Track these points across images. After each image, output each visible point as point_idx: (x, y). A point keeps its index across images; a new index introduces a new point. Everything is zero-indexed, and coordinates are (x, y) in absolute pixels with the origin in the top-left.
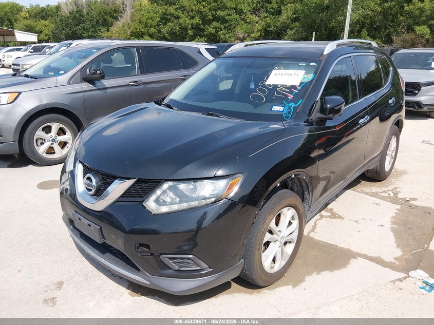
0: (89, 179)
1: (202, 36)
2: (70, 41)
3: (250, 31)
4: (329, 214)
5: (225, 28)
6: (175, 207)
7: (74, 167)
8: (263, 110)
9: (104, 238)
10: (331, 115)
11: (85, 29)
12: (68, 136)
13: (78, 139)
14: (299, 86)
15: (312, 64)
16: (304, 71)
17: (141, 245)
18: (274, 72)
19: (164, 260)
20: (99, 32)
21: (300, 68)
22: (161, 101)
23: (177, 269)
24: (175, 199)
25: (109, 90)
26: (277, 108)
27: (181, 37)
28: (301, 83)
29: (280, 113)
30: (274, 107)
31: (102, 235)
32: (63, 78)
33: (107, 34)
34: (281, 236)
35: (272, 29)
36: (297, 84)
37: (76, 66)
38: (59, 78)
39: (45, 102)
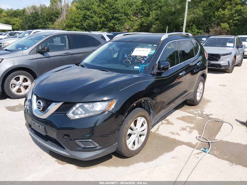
0: (39, 102)
1: (105, 28)
2: (31, 30)
3: (133, 25)
4: (166, 122)
5: (119, 23)
6: (83, 116)
7: (32, 97)
8: (130, 68)
9: (46, 132)
10: (163, 71)
11: (39, 23)
12: (29, 83)
13: (34, 83)
14: (147, 57)
15: (155, 45)
16: (151, 49)
17: (65, 135)
18: (136, 49)
19: (76, 142)
20: (47, 25)
21: (149, 47)
22: (78, 64)
23: (83, 147)
24: (83, 112)
25: (51, 58)
26: (136, 67)
27: (94, 28)
28: (149, 55)
29: (138, 70)
30: (135, 67)
31: (46, 131)
32: (27, 51)
33: (52, 26)
34: (138, 131)
35: (145, 24)
36: (147, 55)
37: (34, 45)
38: (24, 51)
39: (16, 64)
